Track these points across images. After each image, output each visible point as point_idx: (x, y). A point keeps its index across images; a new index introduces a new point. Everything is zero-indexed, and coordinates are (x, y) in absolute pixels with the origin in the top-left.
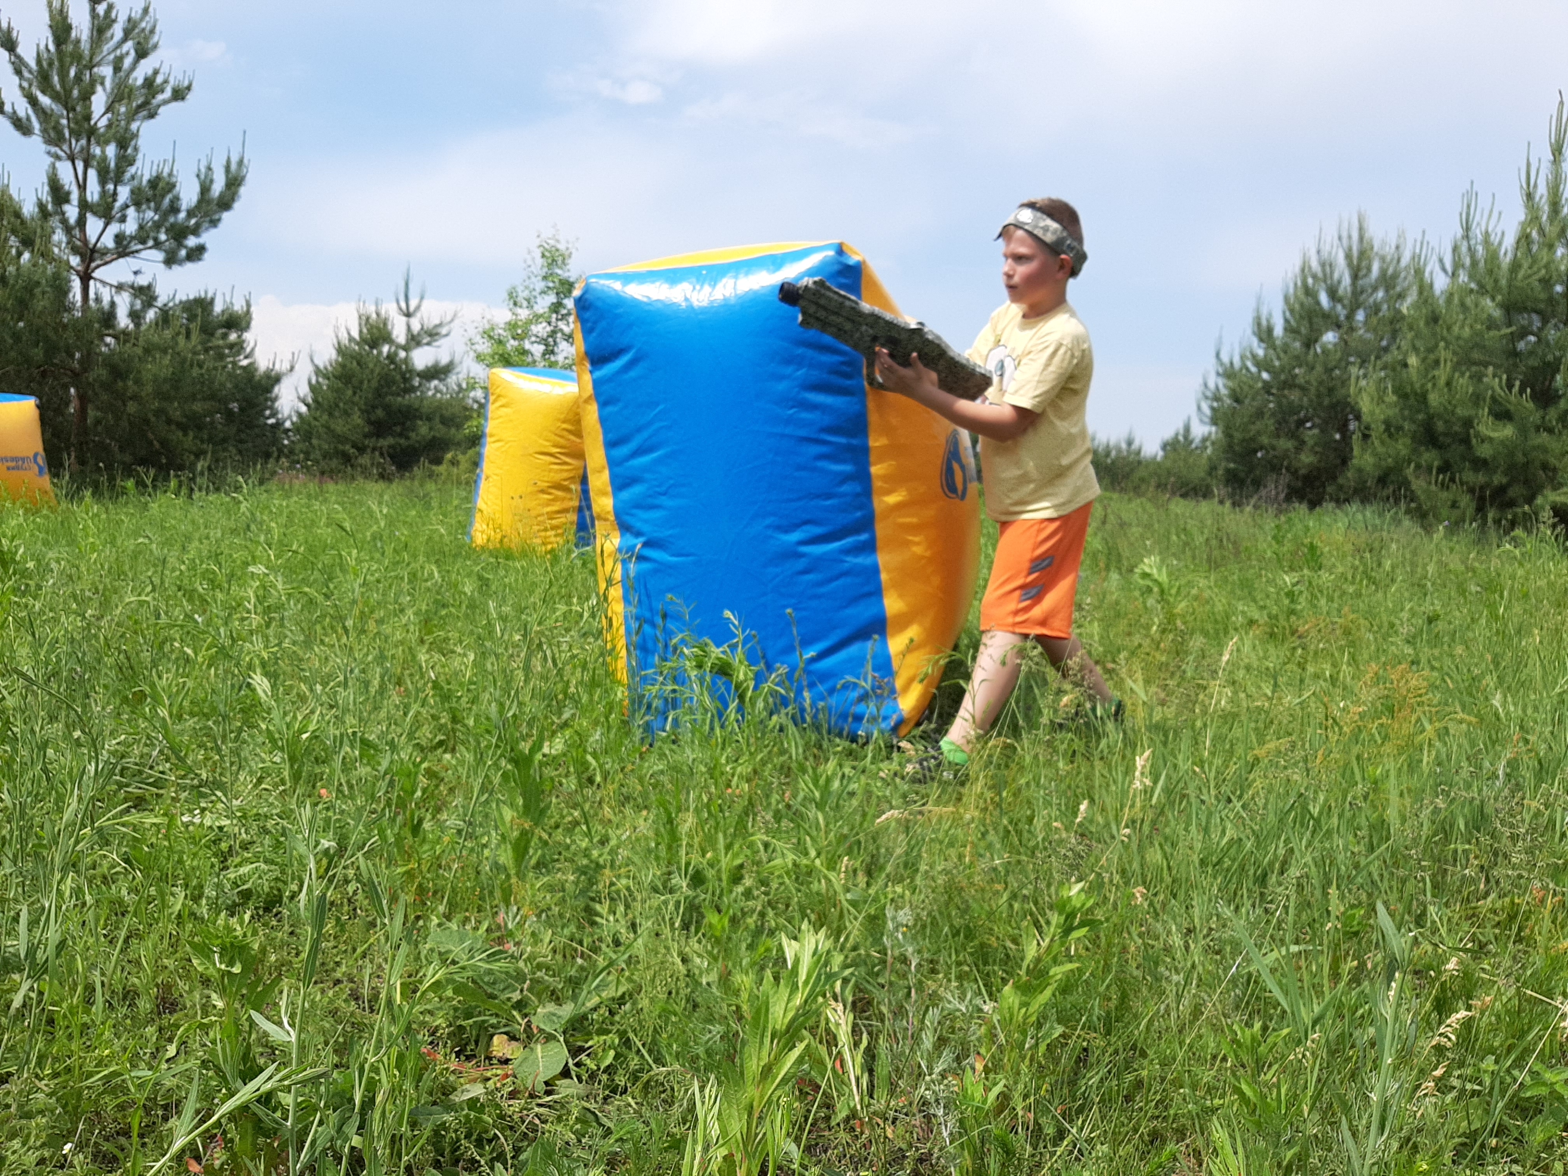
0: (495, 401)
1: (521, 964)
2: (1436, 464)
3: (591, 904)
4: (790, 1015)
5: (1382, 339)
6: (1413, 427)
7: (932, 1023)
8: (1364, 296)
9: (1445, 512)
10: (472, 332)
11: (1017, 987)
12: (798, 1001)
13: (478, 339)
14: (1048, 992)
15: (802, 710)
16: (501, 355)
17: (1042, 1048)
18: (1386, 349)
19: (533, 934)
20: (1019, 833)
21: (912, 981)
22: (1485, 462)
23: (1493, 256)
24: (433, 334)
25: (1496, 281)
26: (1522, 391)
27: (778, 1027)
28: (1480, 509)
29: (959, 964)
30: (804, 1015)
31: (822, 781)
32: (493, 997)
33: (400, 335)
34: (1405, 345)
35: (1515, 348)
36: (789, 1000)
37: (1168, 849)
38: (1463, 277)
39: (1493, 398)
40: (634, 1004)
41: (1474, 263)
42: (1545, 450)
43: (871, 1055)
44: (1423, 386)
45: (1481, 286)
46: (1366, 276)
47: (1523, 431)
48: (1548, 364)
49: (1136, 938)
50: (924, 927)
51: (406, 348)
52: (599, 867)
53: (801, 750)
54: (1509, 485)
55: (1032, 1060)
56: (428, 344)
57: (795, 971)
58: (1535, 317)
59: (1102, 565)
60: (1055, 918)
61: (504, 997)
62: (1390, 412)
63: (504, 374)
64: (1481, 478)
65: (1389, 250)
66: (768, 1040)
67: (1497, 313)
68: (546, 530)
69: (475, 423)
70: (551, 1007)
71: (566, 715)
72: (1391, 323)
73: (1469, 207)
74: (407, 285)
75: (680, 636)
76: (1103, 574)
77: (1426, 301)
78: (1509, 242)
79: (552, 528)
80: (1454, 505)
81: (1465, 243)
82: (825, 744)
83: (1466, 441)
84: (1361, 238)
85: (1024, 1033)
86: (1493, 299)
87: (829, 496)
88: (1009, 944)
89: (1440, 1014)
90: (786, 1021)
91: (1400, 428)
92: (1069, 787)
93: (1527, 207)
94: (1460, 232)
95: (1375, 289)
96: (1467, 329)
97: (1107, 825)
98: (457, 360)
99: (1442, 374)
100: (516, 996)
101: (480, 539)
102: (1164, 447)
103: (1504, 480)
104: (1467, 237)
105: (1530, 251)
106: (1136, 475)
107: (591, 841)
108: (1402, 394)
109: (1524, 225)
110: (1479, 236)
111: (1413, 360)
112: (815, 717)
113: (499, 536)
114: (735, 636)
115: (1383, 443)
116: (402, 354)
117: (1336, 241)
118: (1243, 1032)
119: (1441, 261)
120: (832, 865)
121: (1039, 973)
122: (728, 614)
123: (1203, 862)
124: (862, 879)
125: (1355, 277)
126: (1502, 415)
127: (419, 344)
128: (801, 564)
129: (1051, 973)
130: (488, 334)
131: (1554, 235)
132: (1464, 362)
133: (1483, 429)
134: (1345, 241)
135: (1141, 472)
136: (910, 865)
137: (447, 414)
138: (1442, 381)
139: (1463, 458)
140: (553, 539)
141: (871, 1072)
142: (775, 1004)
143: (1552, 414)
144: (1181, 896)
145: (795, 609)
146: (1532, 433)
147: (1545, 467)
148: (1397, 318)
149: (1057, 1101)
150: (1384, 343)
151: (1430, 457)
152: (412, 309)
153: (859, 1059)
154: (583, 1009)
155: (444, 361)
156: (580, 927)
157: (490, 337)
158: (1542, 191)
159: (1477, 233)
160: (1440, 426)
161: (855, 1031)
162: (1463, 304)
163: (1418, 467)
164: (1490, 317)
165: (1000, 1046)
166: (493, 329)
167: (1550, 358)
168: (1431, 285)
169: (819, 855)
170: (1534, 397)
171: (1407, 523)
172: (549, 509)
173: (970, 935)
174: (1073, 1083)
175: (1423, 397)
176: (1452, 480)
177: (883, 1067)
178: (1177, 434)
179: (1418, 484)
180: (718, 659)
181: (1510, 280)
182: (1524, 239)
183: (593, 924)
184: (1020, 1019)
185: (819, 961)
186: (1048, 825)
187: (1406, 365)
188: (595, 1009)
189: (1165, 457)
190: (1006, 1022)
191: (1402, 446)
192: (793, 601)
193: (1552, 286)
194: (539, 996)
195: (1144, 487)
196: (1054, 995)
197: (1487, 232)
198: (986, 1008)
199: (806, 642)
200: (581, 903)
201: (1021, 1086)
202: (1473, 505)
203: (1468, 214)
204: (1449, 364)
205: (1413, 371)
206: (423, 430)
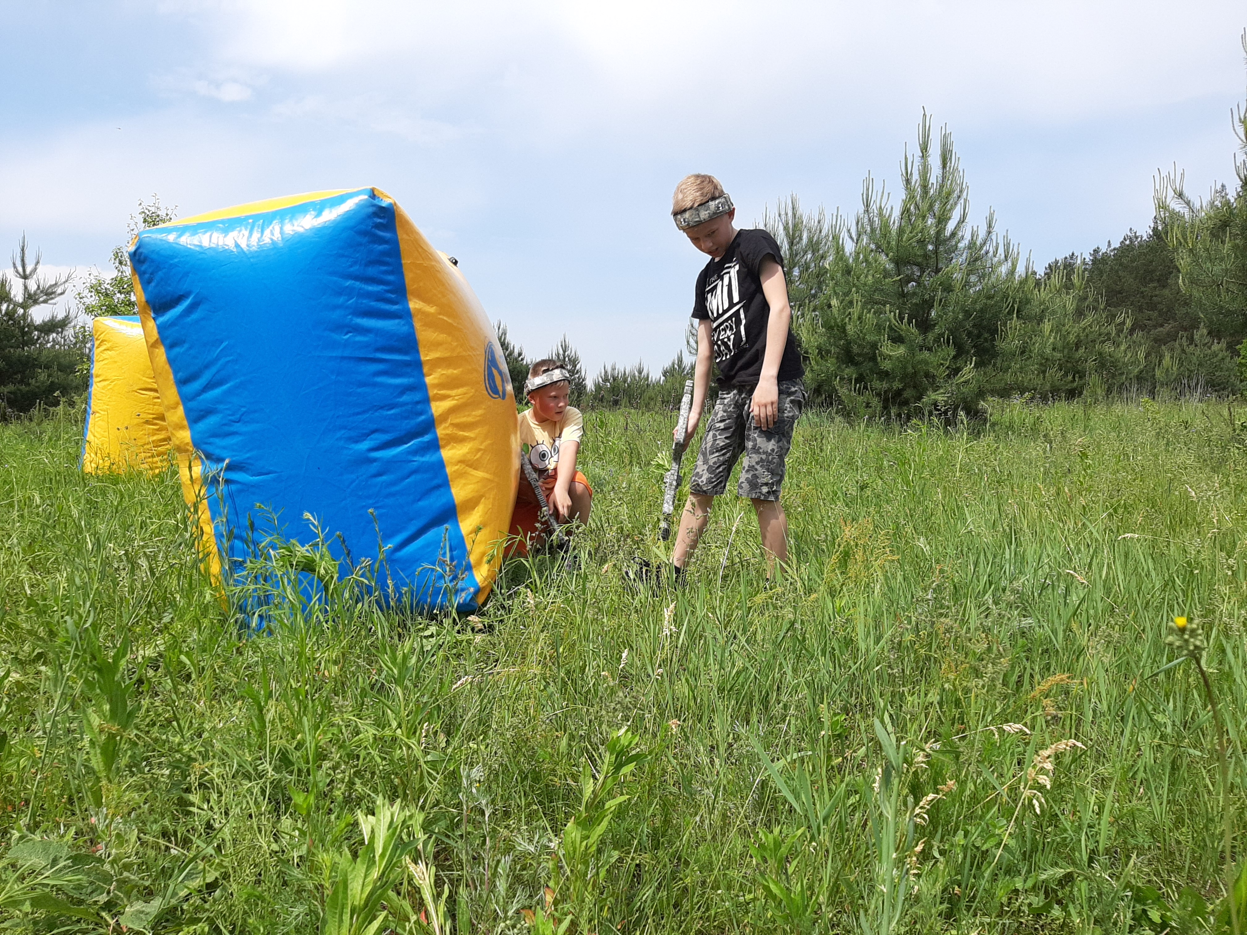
0: (99, 345)
1: (107, 867)
2: (854, 376)
3: (185, 795)
4: (368, 889)
5: (811, 289)
6: (837, 350)
7: (504, 871)
8: (798, 258)
9: (862, 410)
10: (80, 288)
11: (578, 823)
12: (375, 874)
13: (86, 293)
14: (605, 823)
15: (387, 597)
16: (109, 306)
17: (603, 873)
18: (814, 296)
19: (118, 835)
20: (575, 683)
21: (486, 828)
22: (887, 374)
23: (885, 225)
24: (49, 294)
25: (889, 243)
26: (910, 322)
27: (356, 903)
28: (885, 407)
29: (529, 805)
30: (382, 887)
31: (399, 659)
32: (81, 902)
33: (17, 293)
34: (828, 291)
35: (903, 291)
36: (366, 877)
37: (692, 681)
38: (865, 239)
39: (890, 327)
40: (224, 889)
41: (873, 230)
42: (926, 363)
43: (452, 900)
44: (843, 320)
45: (878, 247)
46: (798, 243)
47: (911, 350)
48: (925, 301)
49: (672, 759)
50: (497, 775)
51: (24, 306)
52: (191, 759)
53: (387, 632)
54: (903, 389)
55: (594, 886)
56: (45, 302)
57: (371, 848)
58: (915, 268)
59: (627, 461)
60: (608, 758)
61: (90, 901)
62: (821, 340)
63: (109, 322)
64: (885, 385)
65: (814, 224)
66: (346, 917)
67: (890, 266)
68: (153, 456)
69: (85, 367)
70: (139, 905)
71: (166, 620)
72: (817, 277)
73: (868, 189)
74: (23, 250)
75: (268, 539)
76: (628, 468)
77: (841, 259)
78: (896, 214)
79: (158, 456)
80: (868, 406)
81: (866, 216)
82: (409, 624)
83: (873, 359)
84: (794, 215)
85: (586, 864)
86: (887, 255)
87: (392, 406)
88: (570, 781)
89: (915, 797)
90: (364, 896)
91: (828, 352)
92: (612, 638)
93: (907, 189)
94: (862, 208)
95: (805, 253)
96: (870, 277)
97: (644, 667)
98: (72, 314)
99: (855, 311)
100: (103, 898)
101: (89, 468)
102: (665, 374)
103: (900, 387)
104: (867, 211)
105: (910, 220)
106: (646, 395)
107: (182, 736)
108: (829, 327)
109: (904, 201)
110: (876, 211)
111: (834, 302)
112: (399, 600)
113: (107, 464)
114: (316, 536)
115: (817, 362)
116: (21, 311)
117: (777, 216)
118: (767, 837)
119: (849, 231)
120: (413, 732)
121: (596, 804)
122: (307, 515)
123: (721, 690)
124: (442, 738)
125: (791, 244)
126: (897, 339)
127: (36, 302)
128: (374, 468)
129: (606, 807)
130: (96, 289)
131: (925, 208)
132: (870, 302)
133: (884, 350)
134: (783, 217)
135: (650, 393)
136: (484, 722)
137: (65, 361)
138: (855, 316)
139: (872, 371)
140: (159, 464)
141: (453, 917)
142: (353, 879)
143: (931, 336)
144: (705, 720)
145: (376, 508)
146: (918, 352)
147: (927, 375)
148: (821, 273)
149: (618, 918)
150: (813, 292)
151: (850, 371)
152: (28, 272)
153: (442, 908)
154: (174, 902)
155: (60, 316)
156: (175, 819)
157: (98, 292)
158: (916, 177)
159: (874, 208)
160: (855, 349)
161: (438, 883)
162: (866, 260)
163: (842, 379)
164: (885, 270)
165: (568, 878)
166: (100, 285)
167: (927, 297)
168: (843, 250)
169: (399, 726)
170: (917, 325)
171: (838, 419)
172: (155, 438)
173: (537, 779)
174: (630, 900)
175: (843, 329)
176: (865, 388)
177: (464, 913)
178: (673, 364)
179: (843, 391)
180: (304, 557)
181: (899, 241)
182: (906, 211)
183: (189, 813)
184: (583, 848)
185: (394, 834)
186: (598, 673)
187: (830, 306)
188: (186, 899)
189: (666, 381)
190: (570, 856)
191: (831, 364)
192: (371, 502)
193: (926, 245)
194: (128, 895)
195: (652, 403)
196: (610, 823)
197: (881, 207)
198: (552, 845)
199: (387, 537)
200: (175, 795)
201: (586, 913)
202: (881, 404)
203: (868, 195)
204: (859, 303)
205: (835, 311)
206: (42, 376)
